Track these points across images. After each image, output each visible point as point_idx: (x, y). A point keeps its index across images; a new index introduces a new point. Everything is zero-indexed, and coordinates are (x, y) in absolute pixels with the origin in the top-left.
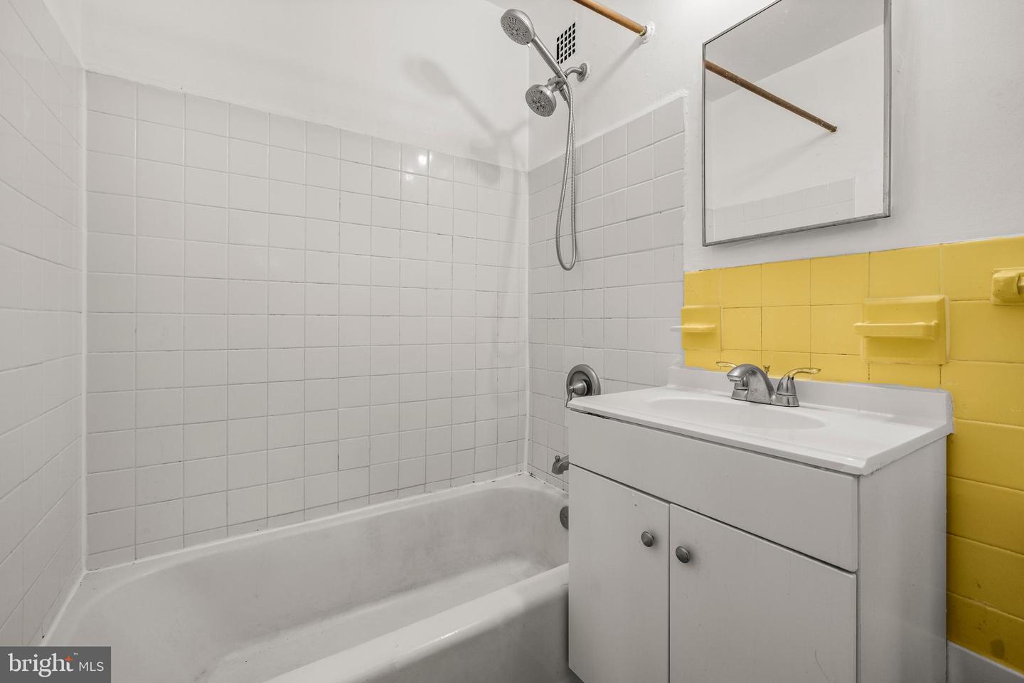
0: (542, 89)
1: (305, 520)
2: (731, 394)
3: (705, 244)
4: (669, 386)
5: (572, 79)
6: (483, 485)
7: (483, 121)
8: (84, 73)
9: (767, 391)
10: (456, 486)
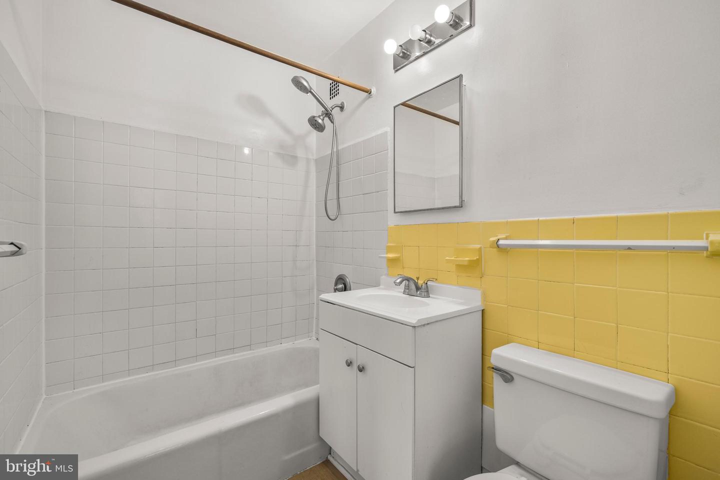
0: (316, 119)
1: (176, 367)
2: (403, 291)
3: (395, 212)
4: (381, 287)
5: (336, 112)
6: (286, 345)
7: (287, 130)
8: (43, 112)
9: (415, 289)
10: (270, 346)
